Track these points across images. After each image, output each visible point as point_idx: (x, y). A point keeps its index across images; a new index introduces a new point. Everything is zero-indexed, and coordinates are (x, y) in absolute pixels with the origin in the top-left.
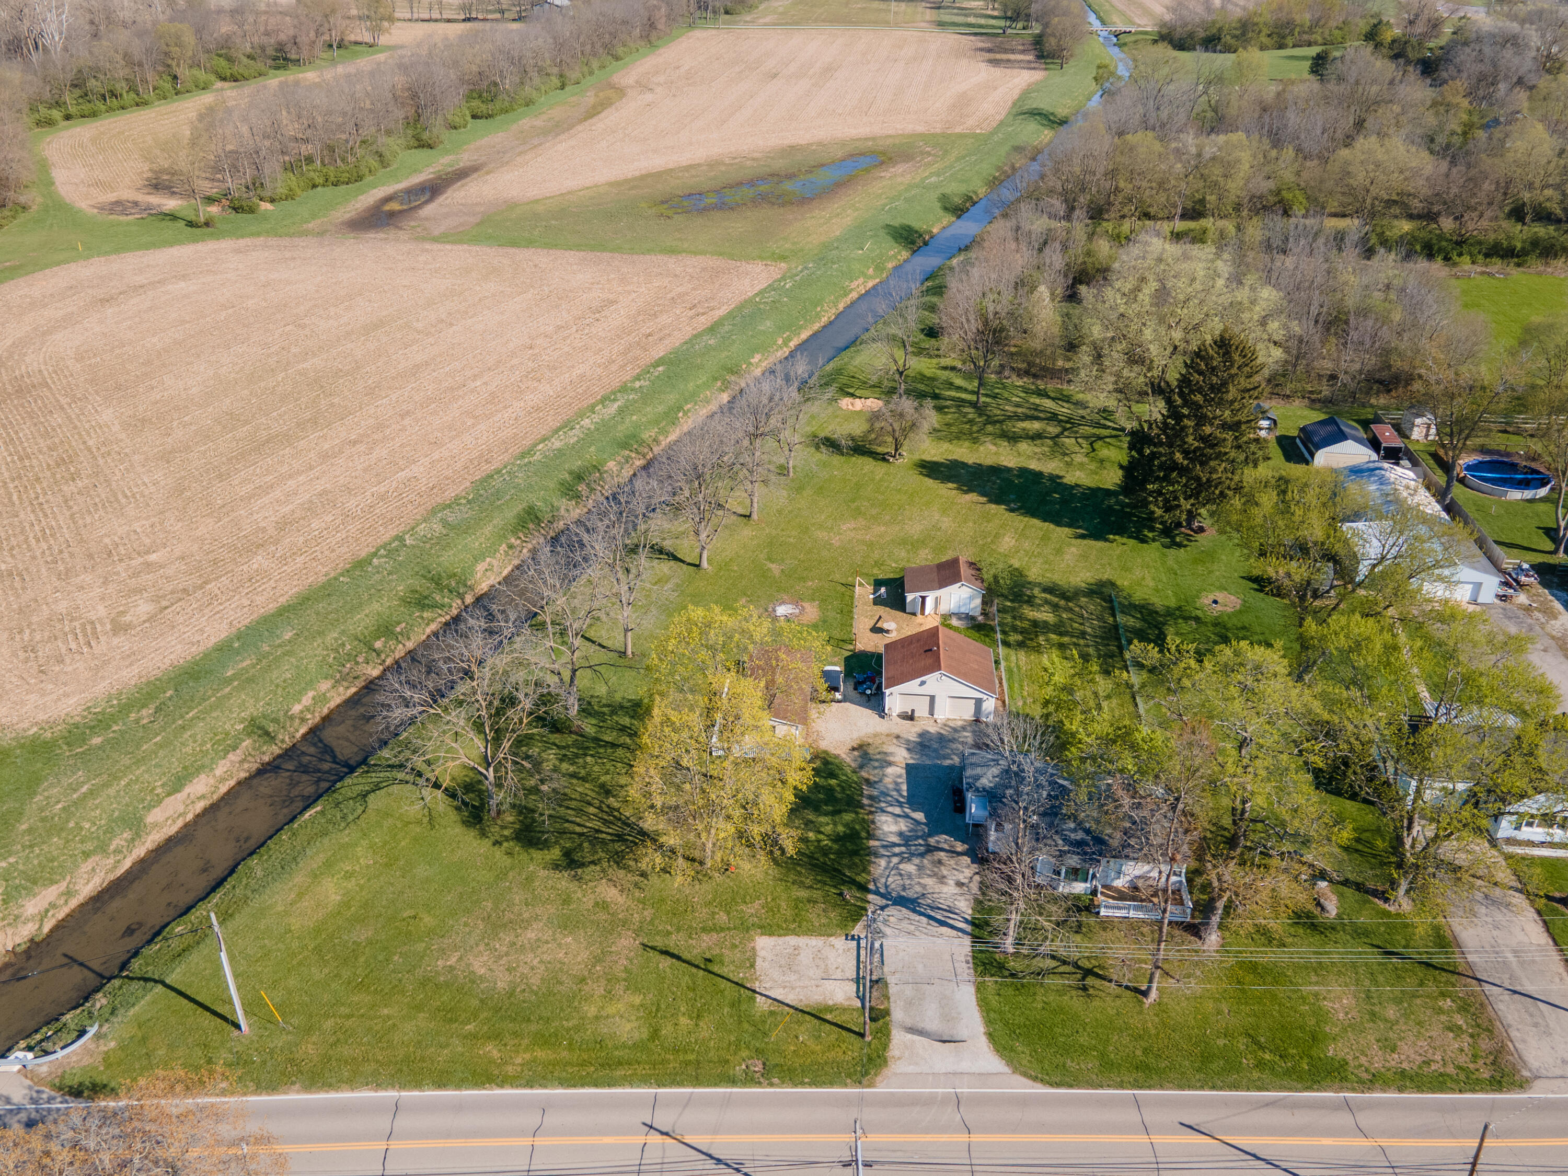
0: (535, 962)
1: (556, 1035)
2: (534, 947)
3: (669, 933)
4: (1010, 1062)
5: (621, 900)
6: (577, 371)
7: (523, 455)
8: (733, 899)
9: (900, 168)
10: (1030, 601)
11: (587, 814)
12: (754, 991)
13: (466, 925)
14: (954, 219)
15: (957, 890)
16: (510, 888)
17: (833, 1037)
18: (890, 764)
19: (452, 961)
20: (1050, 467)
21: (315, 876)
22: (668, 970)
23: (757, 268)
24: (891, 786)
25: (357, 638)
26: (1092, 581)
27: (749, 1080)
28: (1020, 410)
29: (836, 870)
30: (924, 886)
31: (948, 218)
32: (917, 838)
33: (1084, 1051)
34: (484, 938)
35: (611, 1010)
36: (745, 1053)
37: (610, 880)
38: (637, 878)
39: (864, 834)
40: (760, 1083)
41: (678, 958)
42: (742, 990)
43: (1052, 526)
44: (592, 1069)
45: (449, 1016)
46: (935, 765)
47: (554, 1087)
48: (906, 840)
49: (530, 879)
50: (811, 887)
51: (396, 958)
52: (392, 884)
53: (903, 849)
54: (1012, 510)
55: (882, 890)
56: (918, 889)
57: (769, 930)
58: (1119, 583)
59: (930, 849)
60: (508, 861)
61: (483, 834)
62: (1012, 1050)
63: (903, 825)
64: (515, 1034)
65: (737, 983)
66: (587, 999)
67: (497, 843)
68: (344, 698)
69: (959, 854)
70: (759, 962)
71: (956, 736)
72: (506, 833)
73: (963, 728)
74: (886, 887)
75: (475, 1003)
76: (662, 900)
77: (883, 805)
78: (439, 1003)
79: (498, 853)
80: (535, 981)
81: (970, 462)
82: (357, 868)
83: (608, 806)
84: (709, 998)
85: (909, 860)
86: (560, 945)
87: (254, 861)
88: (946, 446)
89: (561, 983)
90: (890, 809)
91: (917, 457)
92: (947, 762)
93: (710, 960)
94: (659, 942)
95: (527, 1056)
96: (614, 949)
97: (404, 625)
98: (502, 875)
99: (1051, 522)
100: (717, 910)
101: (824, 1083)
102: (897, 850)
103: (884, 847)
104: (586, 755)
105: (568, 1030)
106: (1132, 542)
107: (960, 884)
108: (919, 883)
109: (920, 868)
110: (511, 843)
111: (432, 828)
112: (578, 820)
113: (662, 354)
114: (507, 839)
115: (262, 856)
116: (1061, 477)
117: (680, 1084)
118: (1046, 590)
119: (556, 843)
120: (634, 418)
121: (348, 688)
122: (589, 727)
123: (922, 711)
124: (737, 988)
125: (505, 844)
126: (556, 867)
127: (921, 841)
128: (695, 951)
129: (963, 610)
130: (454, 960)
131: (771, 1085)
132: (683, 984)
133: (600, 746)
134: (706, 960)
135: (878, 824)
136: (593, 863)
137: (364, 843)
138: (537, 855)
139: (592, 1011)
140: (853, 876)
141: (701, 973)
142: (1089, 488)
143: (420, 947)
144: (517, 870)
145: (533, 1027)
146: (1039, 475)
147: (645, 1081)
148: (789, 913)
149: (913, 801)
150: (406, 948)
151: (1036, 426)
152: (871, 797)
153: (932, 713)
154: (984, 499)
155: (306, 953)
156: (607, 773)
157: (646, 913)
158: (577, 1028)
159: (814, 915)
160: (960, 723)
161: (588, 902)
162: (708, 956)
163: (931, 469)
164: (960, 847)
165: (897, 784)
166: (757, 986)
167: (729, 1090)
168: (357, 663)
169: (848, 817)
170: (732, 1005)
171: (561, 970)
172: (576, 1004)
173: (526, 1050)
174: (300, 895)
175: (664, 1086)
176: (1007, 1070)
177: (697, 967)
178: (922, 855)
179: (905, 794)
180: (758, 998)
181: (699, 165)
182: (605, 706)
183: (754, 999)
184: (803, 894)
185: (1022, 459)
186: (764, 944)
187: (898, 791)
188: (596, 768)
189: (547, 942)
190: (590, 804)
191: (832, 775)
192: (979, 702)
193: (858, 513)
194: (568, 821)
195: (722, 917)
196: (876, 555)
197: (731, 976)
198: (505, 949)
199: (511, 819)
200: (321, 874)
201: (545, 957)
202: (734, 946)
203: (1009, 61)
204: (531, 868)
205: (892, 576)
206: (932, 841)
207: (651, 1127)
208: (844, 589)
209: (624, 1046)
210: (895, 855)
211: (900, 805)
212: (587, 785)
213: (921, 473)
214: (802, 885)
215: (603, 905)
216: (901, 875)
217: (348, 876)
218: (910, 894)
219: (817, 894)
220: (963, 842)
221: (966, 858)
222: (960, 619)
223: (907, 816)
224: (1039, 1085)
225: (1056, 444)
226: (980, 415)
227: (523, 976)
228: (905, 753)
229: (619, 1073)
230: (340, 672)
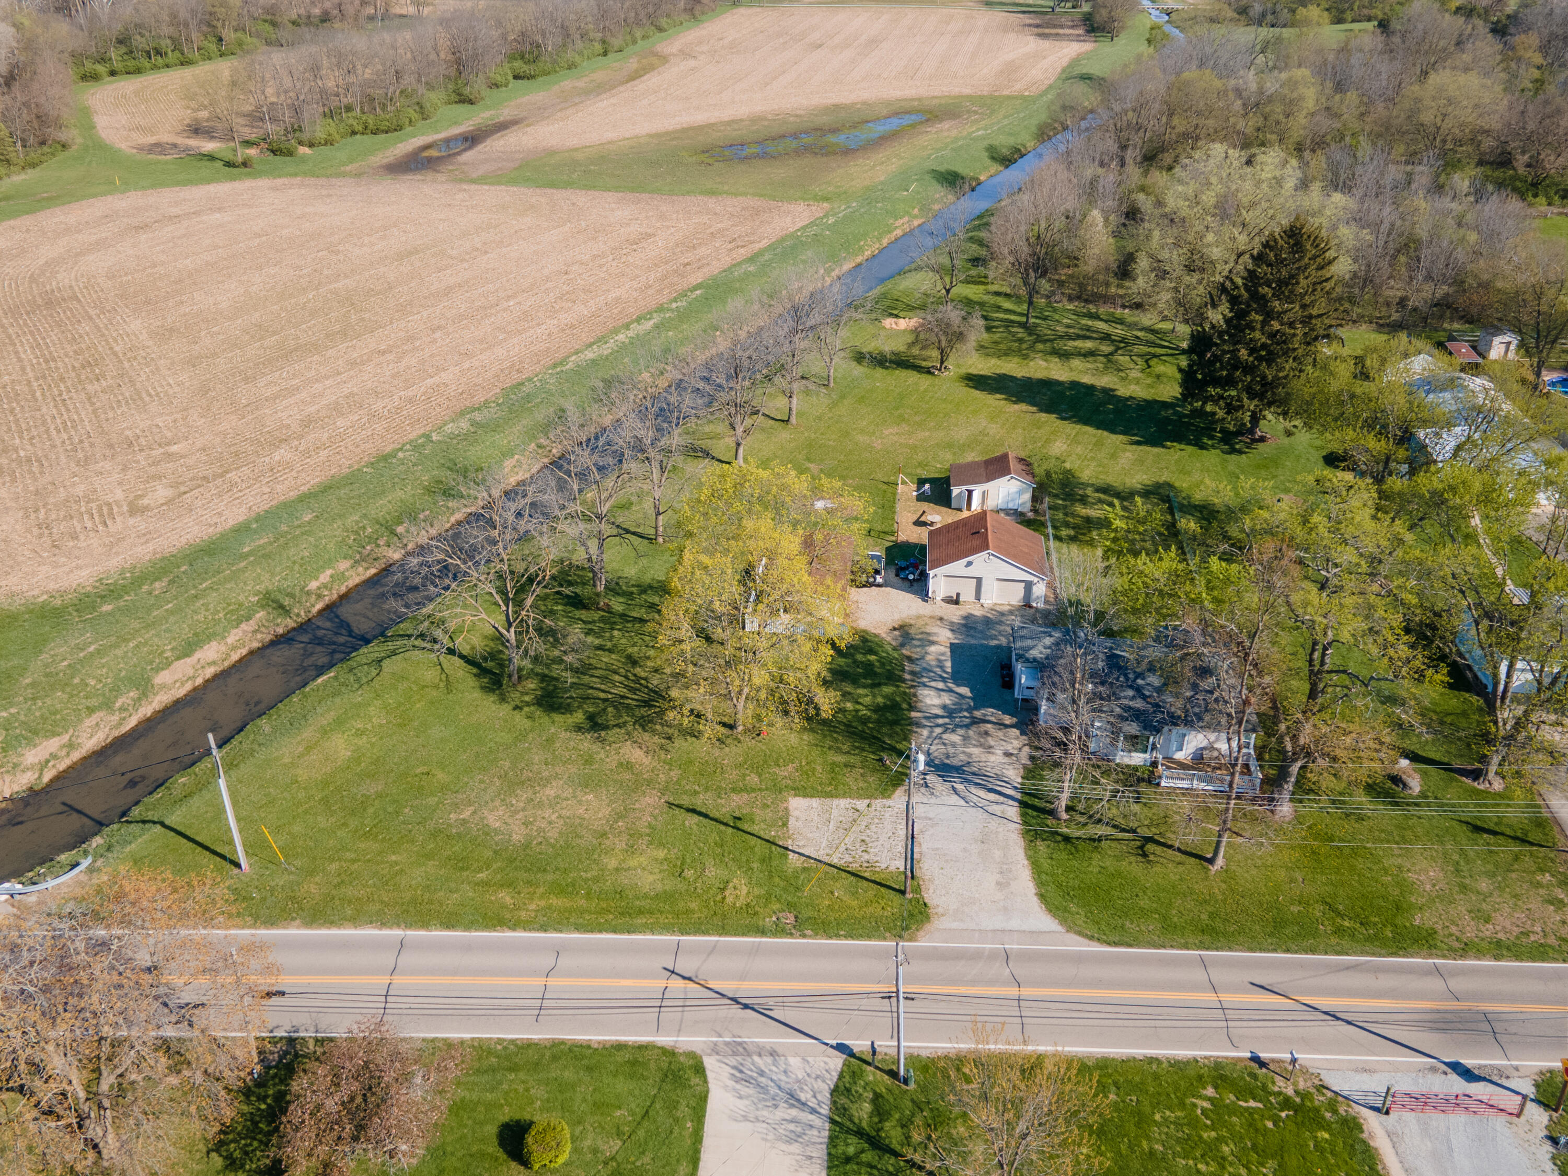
0: (554, 817)
1: (574, 885)
2: (554, 803)
3: (696, 793)
4: (1063, 921)
5: (646, 761)
6: (611, 296)
7: (555, 366)
8: (765, 762)
9: (946, 125)
10: (1083, 500)
11: (612, 682)
12: (786, 849)
13: (482, 781)
14: (1001, 168)
15: (1006, 760)
16: (529, 749)
17: (871, 893)
18: (933, 643)
19: (466, 814)
20: (1105, 381)
21: (325, 732)
22: (694, 827)
23: (801, 207)
24: (934, 663)
25: (378, 522)
26: (1149, 483)
27: (779, 930)
28: (1072, 331)
29: (875, 738)
30: (970, 755)
31: (995, 167)
32: (961, 710)
33: (1144, 913)
34: (499, 794)
35: (632, 863)
36: (776, 906)
37: (635, 742)
38: (663, 741)
39: (905, 706)
40: (791, 935)
41: (706, 816)
42: (774, 847)
43: (1106, 433)
44: (611, 916)
45: (460, 865)
46: (982, 645)
47: (569, 931)
48: (950, 712)
49: (550, 741)
50: (848, 753)
51: (406, 810)
52: (405, 743)
53: (947, 720)
54: (1063, 419)
56: (962, 757)
57: (803, 791)
58: (1177, 484)
59: (975, 722)
60: (528, 723)
61: (503, 699)
62: (1066, 910)
63: (947, 699)
64: (529, 883)
65: (768, 841)
66: (609, 851)
67: (516, 708)
68: (363, 578)
69: (1006, 726)
70: (792, 821)
71: (1003, 619)
72: (527, 698)
73: (1011, 612)
74: (930, 755)
75: (488, 853)
76: (691, 762)
77: (925, 680)
78: (450, 853)
79: (518, 717)
80: (552, 834)
81: (1019, 375)
82: (369, 726)
83: (635, 675)
84: (737, 853)
85: (953, 731)
86: (580, 802)
87: (263, 722)
88: (994, 361)
89: (581, 837)
90: (933, 684)
91: (963, 371)
92: (994, 643)
93: (739, 819)
94: (686, 801)
95: (542, 903)
96: (637, 806)
97: (428, 513)
98: (522, 736)
99: (1105, 429)
100: (747, 772)
101: (861, 936)
102: (940, 721)
103: (925, 718)
104: (613, 629)
105: (586, 880)
106: (1190, 449)
107: (1008, 754)
108: (964, 752)
109: (965, 738)
110: (532, 708)
111: (449, 692)
112: (603, 687)
113: (700, 281)
114: (528, 704)
115: (271, 716)
116: (1114, 390)
117: (705, 933)
118: (1098, 490)
119: (578, 707)
120: (671, 333)
121: (368, 568)
122: (618, 605)
123: (968, 595)
124: (768, 845)
125: (526, 709)
126: (579, 729)
127: (966, 714)
128: (724, 810)
129: (1011, 506)
130: (468, 813)
131: (804, 936)
132: (711, 841)
133: (628, 622)
134: (735, 818)
135: (920, 698)
136: (618, 726)
137: (378, 703)
138: (558, 718)
139: (612, 863)
140: (894, 743)
141: (730, 830)
142: (1145, 400)
143: (432, 801)
144: (538, 732)
145: (550, 877)
146: (1091, 388)
147: (667, 928)
148: (825, 777)
149: (957, 677)
150: (416, 802)
151: (1089, 344)
152: (912, 673)
153: (978, 598)
154: (1034, 409)
155: (312, 803)
156: (634, 645)
157: (672, 774)
158: (596, 880)
159: (851, 779)
160: (1007, 608)
161: (612, 762)
162: (737, 814)
163: (978, 382)
164: (1008, 720)
165: (939, 661)
166: (789, 844)
167: (758, 940)
168: (378, 546)
169: (888, 690)
170: (763, 861)
171: (581, 825)
172: (596, 856)
173: (541, 897)
174: (309, 749)
175: (688, 934)
176: (1059, 928)
177: (726, 824)
178: (967, 726)
179: (949, 670)
180: (791, 855)
181: (741, 120)
182: (633, 586)
183: (786, 856)
184: (840, 759)
185: (1074, 373)
186: (798, 806)
187: (942, 667)
188: (623, 641)
189: (567, 799)
190: (616, 672)
191: (871, 651)
192: (1029, 586)
193: (902, 419)
194: (592, 688)
195: (753, 779)
196: (920, 457)
197: (762, 834)
198: (522, 805)
199: (532, 686)
200: (331, 730)
201: (564, 812)
202: (766, 806)
203: (1057, 34)
204: (553, 730)
205: (937, 476)
206: (977, 714)
207: (673, 972)
208: (885, 487)
209: (645, 896)
210: (938, 726)
211: (944, 680)
212: (613, 656)
213: (967, 385)
214: (839, 750)
215: (627, 766)
216: (944, 744)
217: (360, 733)
218: (955, 762)
219: (852, 759)
220: (1012, 715)
221: (1014, 730)
222: (1008, 514)
223: (951, 691)
224: (1095, 944)
225: (1109, 361)
226: (1030, 334)
227: (540, 830)
228: (949, 634)
229: (640, 921)
230: (359, 553)
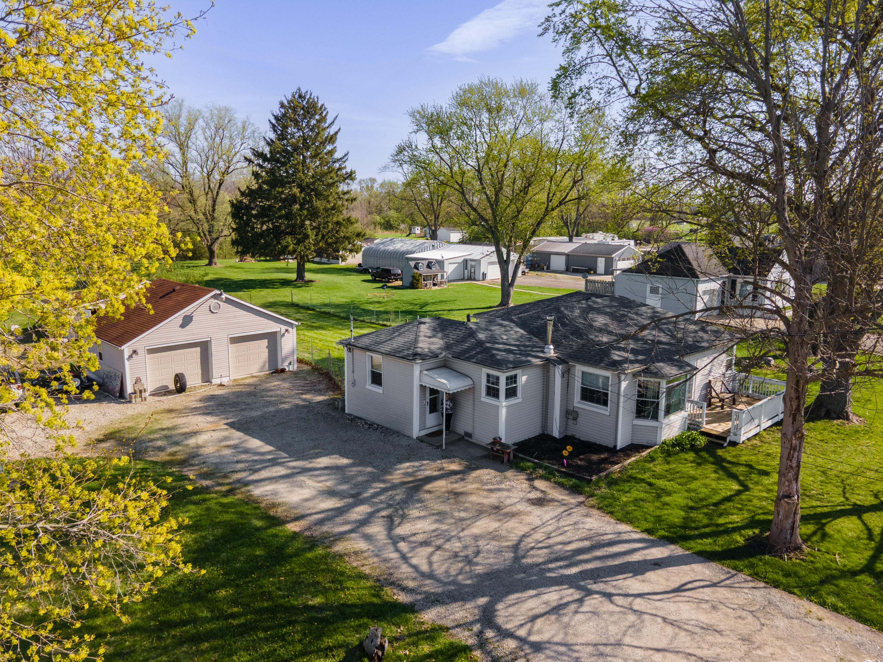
18: (190, 435)
24: (227, 452)
30: (493, 537)
39: (256, 522)
46: (277, 411)
48: (350, 496)
55: (430, 587)
56: (490, 546)
74: (431, 576)
85: (404, 517)
90: (264, 474)
107: (536, 503)
108: (476, 538)
109: (440, 517)
123: (192, 377)
127: (380, 486)
152: (205, 476)
153: (206, 377)
165: (235, 446)
178: (412, 500)
179: (269, 448)
192: (273, 342)
206: (397, 477)
210: (364, 522)
211: (275, 463)
218: (492, 561)
221: (481, 472)
